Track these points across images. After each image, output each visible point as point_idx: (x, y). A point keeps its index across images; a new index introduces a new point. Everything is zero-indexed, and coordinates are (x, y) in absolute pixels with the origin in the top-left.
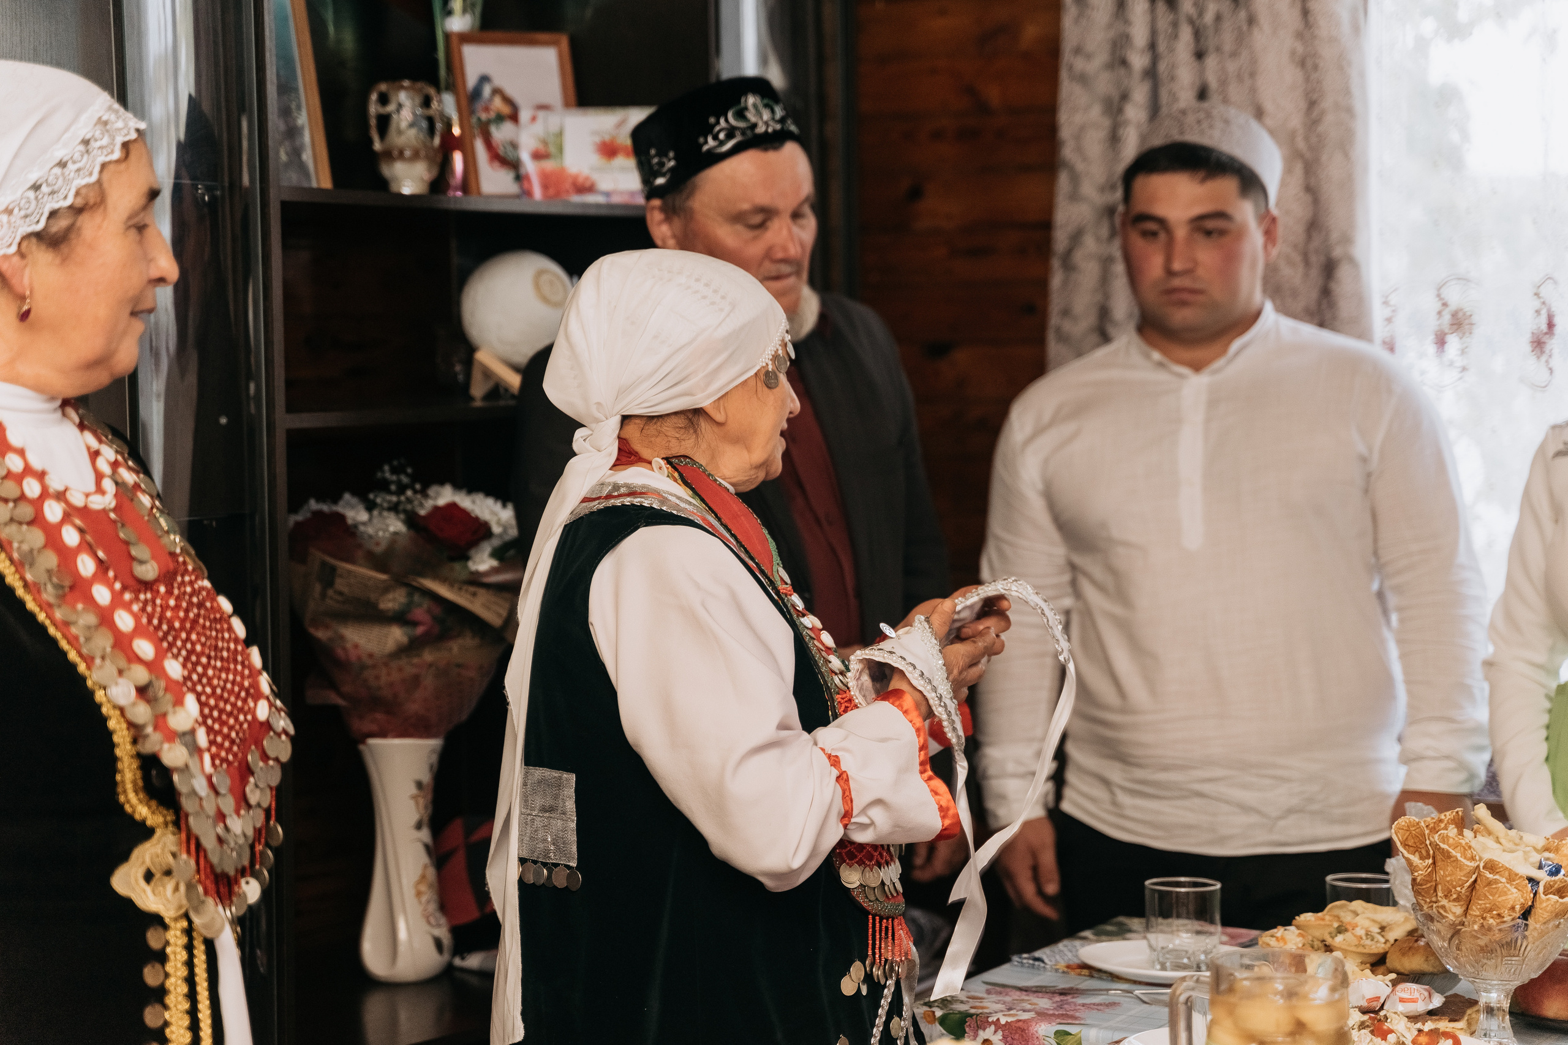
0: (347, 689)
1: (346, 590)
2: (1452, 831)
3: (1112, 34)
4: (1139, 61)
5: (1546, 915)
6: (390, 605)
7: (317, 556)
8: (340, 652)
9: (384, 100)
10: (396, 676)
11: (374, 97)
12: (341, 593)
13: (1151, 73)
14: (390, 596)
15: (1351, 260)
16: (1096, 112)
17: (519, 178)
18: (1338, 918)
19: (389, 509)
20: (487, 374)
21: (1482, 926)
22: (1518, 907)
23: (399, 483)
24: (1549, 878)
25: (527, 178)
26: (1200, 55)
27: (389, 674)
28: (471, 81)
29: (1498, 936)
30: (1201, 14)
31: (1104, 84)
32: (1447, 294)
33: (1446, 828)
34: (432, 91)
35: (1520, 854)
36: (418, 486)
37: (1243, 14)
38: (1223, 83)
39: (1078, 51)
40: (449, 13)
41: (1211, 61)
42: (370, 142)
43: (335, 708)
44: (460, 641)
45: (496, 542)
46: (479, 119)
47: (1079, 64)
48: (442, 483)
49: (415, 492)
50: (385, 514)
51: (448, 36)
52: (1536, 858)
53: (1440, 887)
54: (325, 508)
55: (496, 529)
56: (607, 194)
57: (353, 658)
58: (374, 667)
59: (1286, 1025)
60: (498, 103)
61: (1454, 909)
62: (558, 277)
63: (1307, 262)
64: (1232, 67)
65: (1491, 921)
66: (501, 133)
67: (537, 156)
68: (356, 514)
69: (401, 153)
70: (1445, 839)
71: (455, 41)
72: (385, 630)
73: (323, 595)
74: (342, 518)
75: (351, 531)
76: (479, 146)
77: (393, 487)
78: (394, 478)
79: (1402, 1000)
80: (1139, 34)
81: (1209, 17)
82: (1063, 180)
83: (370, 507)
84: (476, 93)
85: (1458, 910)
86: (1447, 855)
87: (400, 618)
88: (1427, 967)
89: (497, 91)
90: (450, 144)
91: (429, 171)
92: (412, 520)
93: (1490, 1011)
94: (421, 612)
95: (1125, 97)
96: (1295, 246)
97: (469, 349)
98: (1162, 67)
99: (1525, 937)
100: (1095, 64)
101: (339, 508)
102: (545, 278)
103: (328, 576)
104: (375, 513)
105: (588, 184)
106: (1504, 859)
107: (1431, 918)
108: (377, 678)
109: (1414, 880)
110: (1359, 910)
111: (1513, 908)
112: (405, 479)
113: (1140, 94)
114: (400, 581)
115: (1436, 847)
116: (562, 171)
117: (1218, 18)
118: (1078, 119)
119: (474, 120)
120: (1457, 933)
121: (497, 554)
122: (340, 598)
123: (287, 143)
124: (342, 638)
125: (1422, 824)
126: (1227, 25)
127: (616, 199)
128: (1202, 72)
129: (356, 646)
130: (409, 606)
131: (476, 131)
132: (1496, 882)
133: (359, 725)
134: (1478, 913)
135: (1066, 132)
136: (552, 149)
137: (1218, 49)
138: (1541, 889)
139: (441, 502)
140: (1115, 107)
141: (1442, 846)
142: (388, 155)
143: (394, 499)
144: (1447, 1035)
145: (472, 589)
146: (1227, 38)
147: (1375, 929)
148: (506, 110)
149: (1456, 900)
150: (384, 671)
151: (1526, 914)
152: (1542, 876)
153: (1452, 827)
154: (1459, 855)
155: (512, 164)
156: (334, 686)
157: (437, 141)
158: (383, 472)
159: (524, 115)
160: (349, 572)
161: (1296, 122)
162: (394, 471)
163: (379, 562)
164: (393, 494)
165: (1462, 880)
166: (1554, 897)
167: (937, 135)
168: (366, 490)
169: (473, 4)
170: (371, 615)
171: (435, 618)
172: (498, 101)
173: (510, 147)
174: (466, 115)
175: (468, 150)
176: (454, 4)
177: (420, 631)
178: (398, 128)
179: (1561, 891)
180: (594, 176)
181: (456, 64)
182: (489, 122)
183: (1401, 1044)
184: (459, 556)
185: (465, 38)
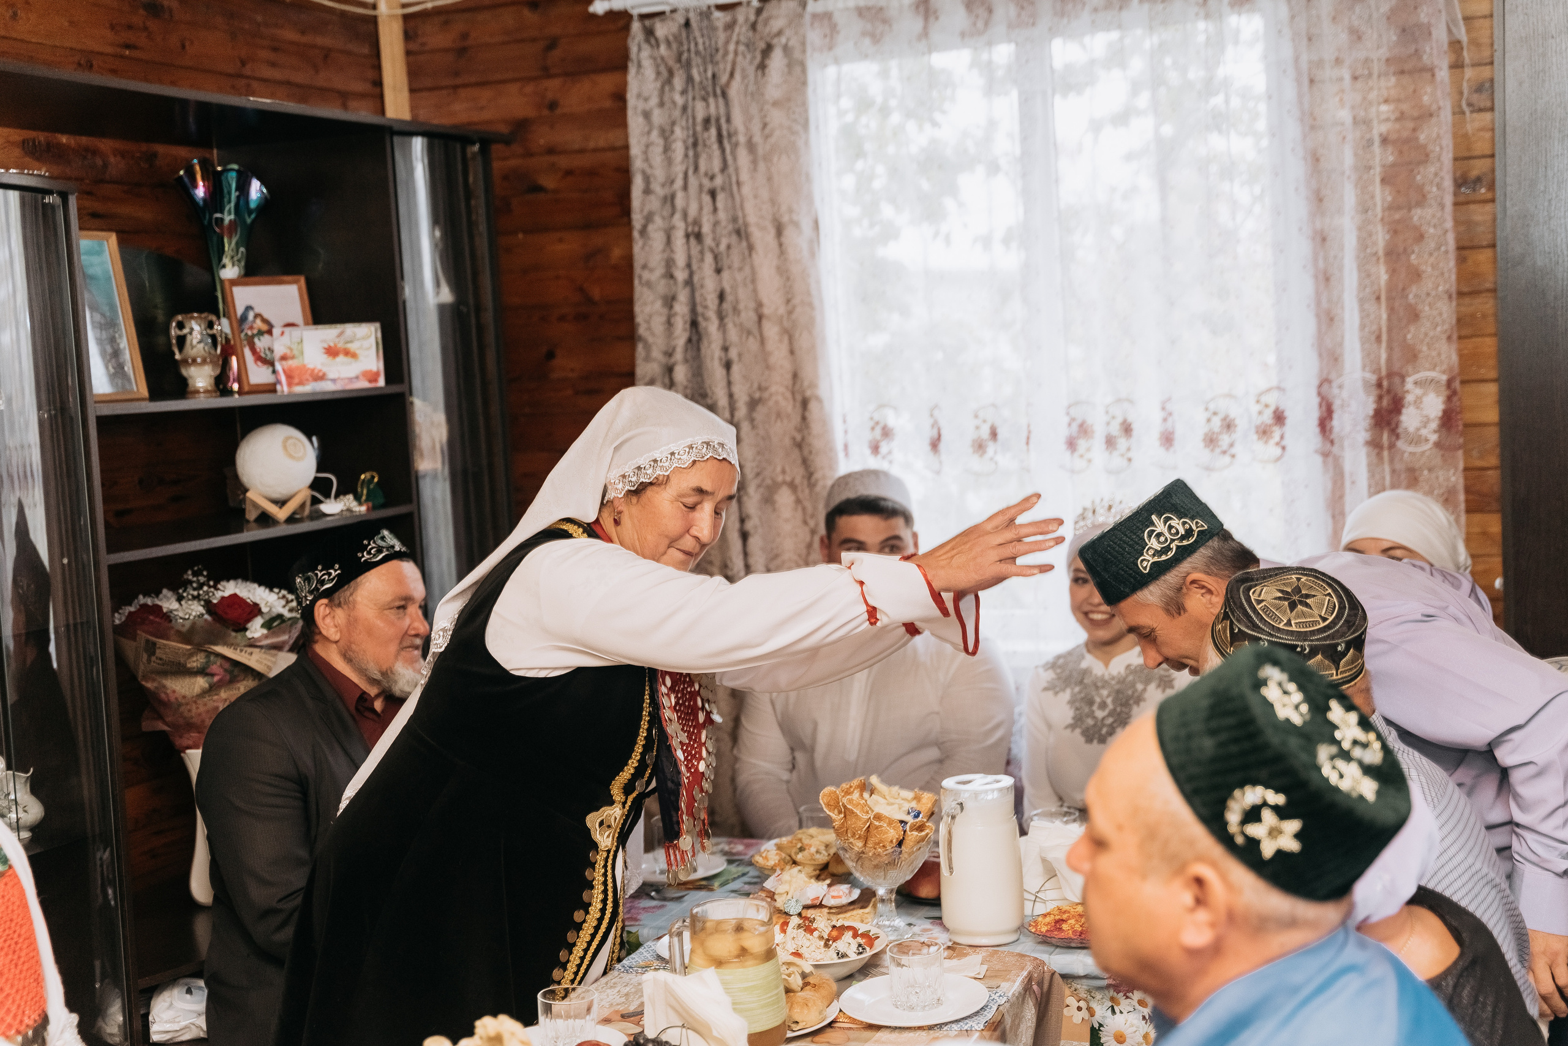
0: (169, 719)
1: (164, 657)
2: (856, 795)
3: (665, 255)
4: (681, 275)
5: (911, 844)
6: (195, 664)
7: (143, 636)
8: (163, 696)
9: (181, 326)
10: (202, 709)
11: (174, 324)
12: (161, 659)
13: (689, 282)
14: (195, 659)
15: (819, 400)
16: (658, 304)
17: (274, 372)
18: (800, 840)
19: (193, 599)
20: (255, 505)
21: (875, 853)
22: (895, 840)
23: (198, 582)
24: (912, 821)
25: (279, 373)
26: (718, 271)
27: (197, 708)
28: (240, 311)
29: (884, 858)
30: (718, 245)
31: (662, 287)
32: (877, 416)
33: (853, 793)
34: (213, 318)
35: (896, 806)
36: (211, 583)
38: (734, 288)
39: (645, 267)
40: (224, 266)
41: (726, 274)
42: (174, 354)
43: (164, 732)
44: (245, 682)
45: (267, 617)
46: (246, 334)
47: (646, 275)
48: (229, 579)
49: (210, 587)
50: (190, 602)
51: (222, 281)
52: (907, 806)
53: (849, 831)
54: (149, 601)
55: (265, 610)
56: (334, 381)
57: (172, 699)
58: (187, 704)
60: (259, 323)
61: (858, 844)
62: (299, 440)
63: (794, 399)
64: (739, 277)
65: (880, 850)
66: (261, 343)
67: (285, 358)
68: (168, 603)
69: (194, 361)
70: (850, 801)
71: (227, 285)
72: (193, 680)
73: (149, 661)
74: (160, 608)
75: (167, 617)
76: (247, 352)
77: (195, 585)
78: (195, 579)
79: (833, 897)
80: (680, 259)
81: (723, 247)
82: (640, 349)
83: (180, 598)
84: (244, 318)
85: (861, 844)
86: (853, 812)
87: (202, 672)
89: (257, 316)
90: (228, 350)
91: (213, 370)
92: (208, 605)
93: (883, 902)
94: (216, 668)
95: (674, 298)
96: (787, 387)
98: (696, 279)
99: (900, 858)
100: (655, 275)
101: (159, 601)
102: (290, 441)
103: (151, 648)
104: (183, 602)
105: (321, 374)
106: (887, 810)
107: (845, 849)
108: (190, 711)
109: (835, 827)
110: (814, 834)
111: (892, 841)
112: (202, 579)
113: (683, 296)
114: (199, 648)
115: (845, 808)
116: (304, 366)
117: (729, 247)
118: (648, 309)
119: (242, 335)
120: (860, 858)
121: (267, 625)
122: (158, 661)
123: (113, 360)
124: (164, 687)
126: (735, 251)
128: (720, 281)
129: (174, 692)
130: (208, 663)
131: (245, 342)
132: (881, 826)
133: (179, 742)
134: (872, 846)
135: (640, 319)
136: (296, 352)
137: (730, 267)
138: (908, 828)
139: (227, 594)
140: (669, 301)
141: (848, 806)
142: (185, 362)
143: (195, 592)
144: (849, 928)
145: (250, 650)
146: (736, 259)
147: (822, 848)
148: (265, 327)
149: (859, 838)
150: (194, 706)
151: (900, 844)
152: (910, 819)
153: (856, 793)
154: (858, 812)
155: (268, 364)
156: (161, 717)
157: (219, 351)
158: (187, 575)
159: (276, 331)
160: (165, 645)
161: (782, 310)
162: (195, 574)
163: (186, 637)
164: (195, 589)
165: (861, 827)
166: (915, 833)
167: (562, 318)
168: (178, 586)
169: (239, 261)
170: (181, 671)
171: (226, 670)
172: (258, 322)
173: (267, 352)
174: (236, 332)
175: (240, 356)
176: (226, 260)
177: (216, 679)
178: (191, 344)
179: (920, 828)
180: (325, 369)
181: (229, 299)
182: (253, 336)
183: (821, 938)
184: (242, 628)
185: (235, 282)
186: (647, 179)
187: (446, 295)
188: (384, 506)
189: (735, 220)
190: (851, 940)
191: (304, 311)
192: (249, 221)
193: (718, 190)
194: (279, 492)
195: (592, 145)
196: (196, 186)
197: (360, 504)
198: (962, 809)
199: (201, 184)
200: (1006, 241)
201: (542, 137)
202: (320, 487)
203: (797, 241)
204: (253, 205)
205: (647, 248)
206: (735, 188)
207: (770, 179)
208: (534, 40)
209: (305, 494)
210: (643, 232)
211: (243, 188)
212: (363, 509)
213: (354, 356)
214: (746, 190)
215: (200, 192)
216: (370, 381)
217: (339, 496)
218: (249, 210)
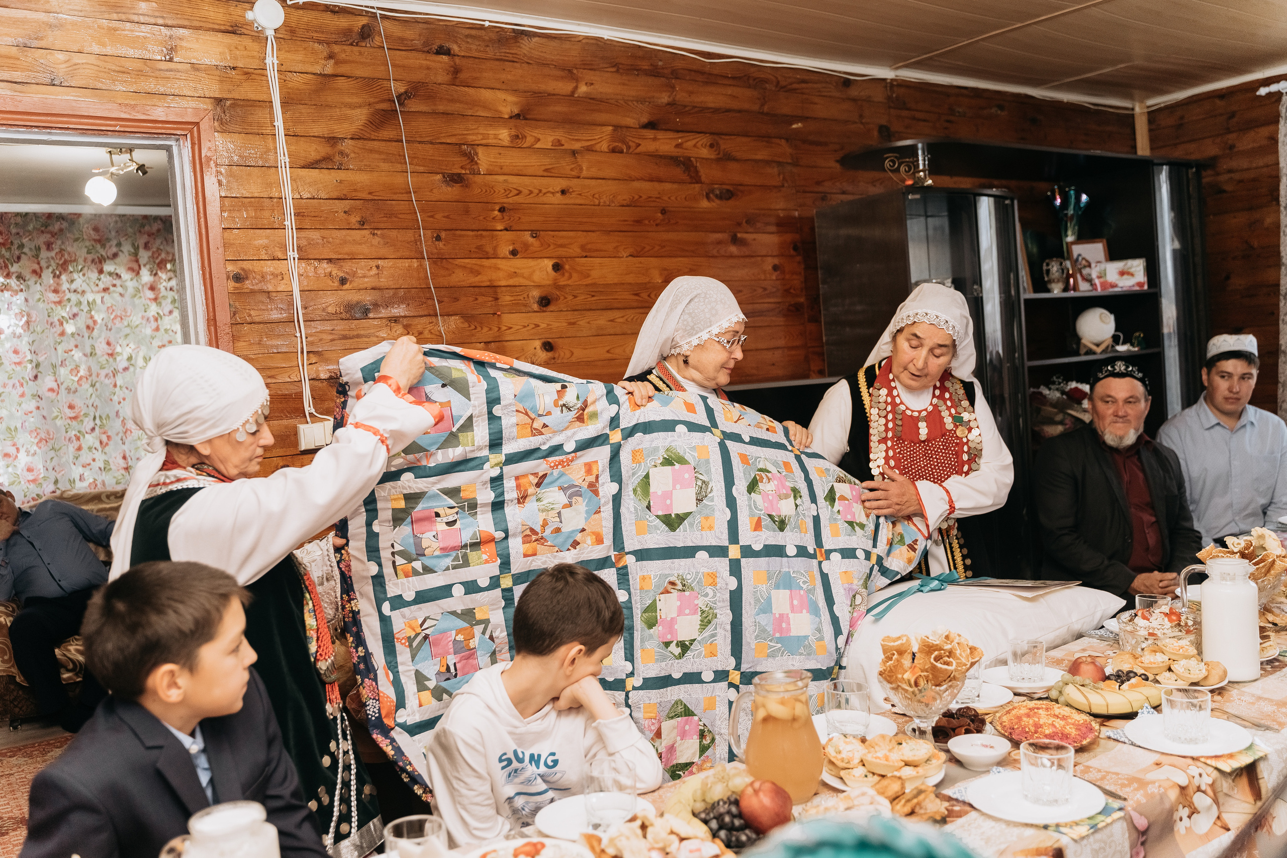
1: (1045, 415)
6: (1058, 419)
9: (1048, 265)
11: (1045, 264)
12: (1043, 417)
14: (1058, 416)
17: (1092, 285)
19: (1056, 390)
20: (1085, 346)
23: (1058, 381)
25: (1095, 285)
28: (1075, 256)
34: (1063, 261)
36: (1064, 382)
40: (1067, 236)
42: (1045, 279)
46: (1078, 268)
48: (1072, 381)
49: (1064, 384)
51: (1067, 243)
54: (1035, 390)
56: (1122, 287)
60: (1084, 262)
62: (1108, 316)
66: (1085, 271)
67: (1099, 277)
68: (1046, 392)
69: (1054, 280)
71: (1069, 244)
72: (1057, 427)
73: (1038, 417)
74: (1041, 393)
75: (1045, 397)
76: (1079, 276)
77: (1056, 383)
83: (1050, 389)
84: (1077, 260)
87: (1061, 423)
89: (1083, 259)
90: (1069, 276)
91: (1063, 286)
92: (1063, 393)
94: (1068, 421)
97: (1078, 339)
101: (1040, 390)
102: (1103, 316)
103: (1038, 411)
104: (1051, 391)
105: (1115, 284)
112: (1060, 380)
114: (1060, 411)
116: (1106, 281)
119: (1076, 268)
122: (1041, 417)
124: (1044, 429)
127: (1125, 289)
129: (1047, 432)
130: (1064, 418)
131: (1077, 272)
136: (1102, 275)
139: (1072, 386)
142: (1050, 282)
143: (1057, 386)
148: (1086, 264)
155: (1089, 280)
157: (1065, 276)
158: (1053, 379)
159: (1093, 265)
160: (1045, 409)
162: (1056, 378)
163: (1054, 406)
167: (1235, 258)
168: (1048, 384)
169: (1074, 233)
170: (1052, 422)
171: (1072, 422)
173: (1088, 276)
174: (1074, 267)
175: (1075, 278)
176: (1069, 232)
178: (1052, 273)
180: (1117, 282)
181: (1071, 251)
182: (1082, 268)
184: (1080, 403)
185: (1073, 243)
187: (1177, 245)
188: (1145, 349)
191: (1105, 255)
192: (1080, 213)
194: (1098, 338)
195: (1254, 165)
196: (1055, 199)
197: (1133, 347)
199: (1058, 197)
201: (1225, 165)
202: (1116, 339)
204: (1082, 205)
208: (1221, 115)
209: (1110, 342)
211: (1078, 199)
212: (1136, 349)
213: (1132, 275)
215: (1058, 201)
216: (1140, 287)
217: (1124, 343)
218: (1080, 208)
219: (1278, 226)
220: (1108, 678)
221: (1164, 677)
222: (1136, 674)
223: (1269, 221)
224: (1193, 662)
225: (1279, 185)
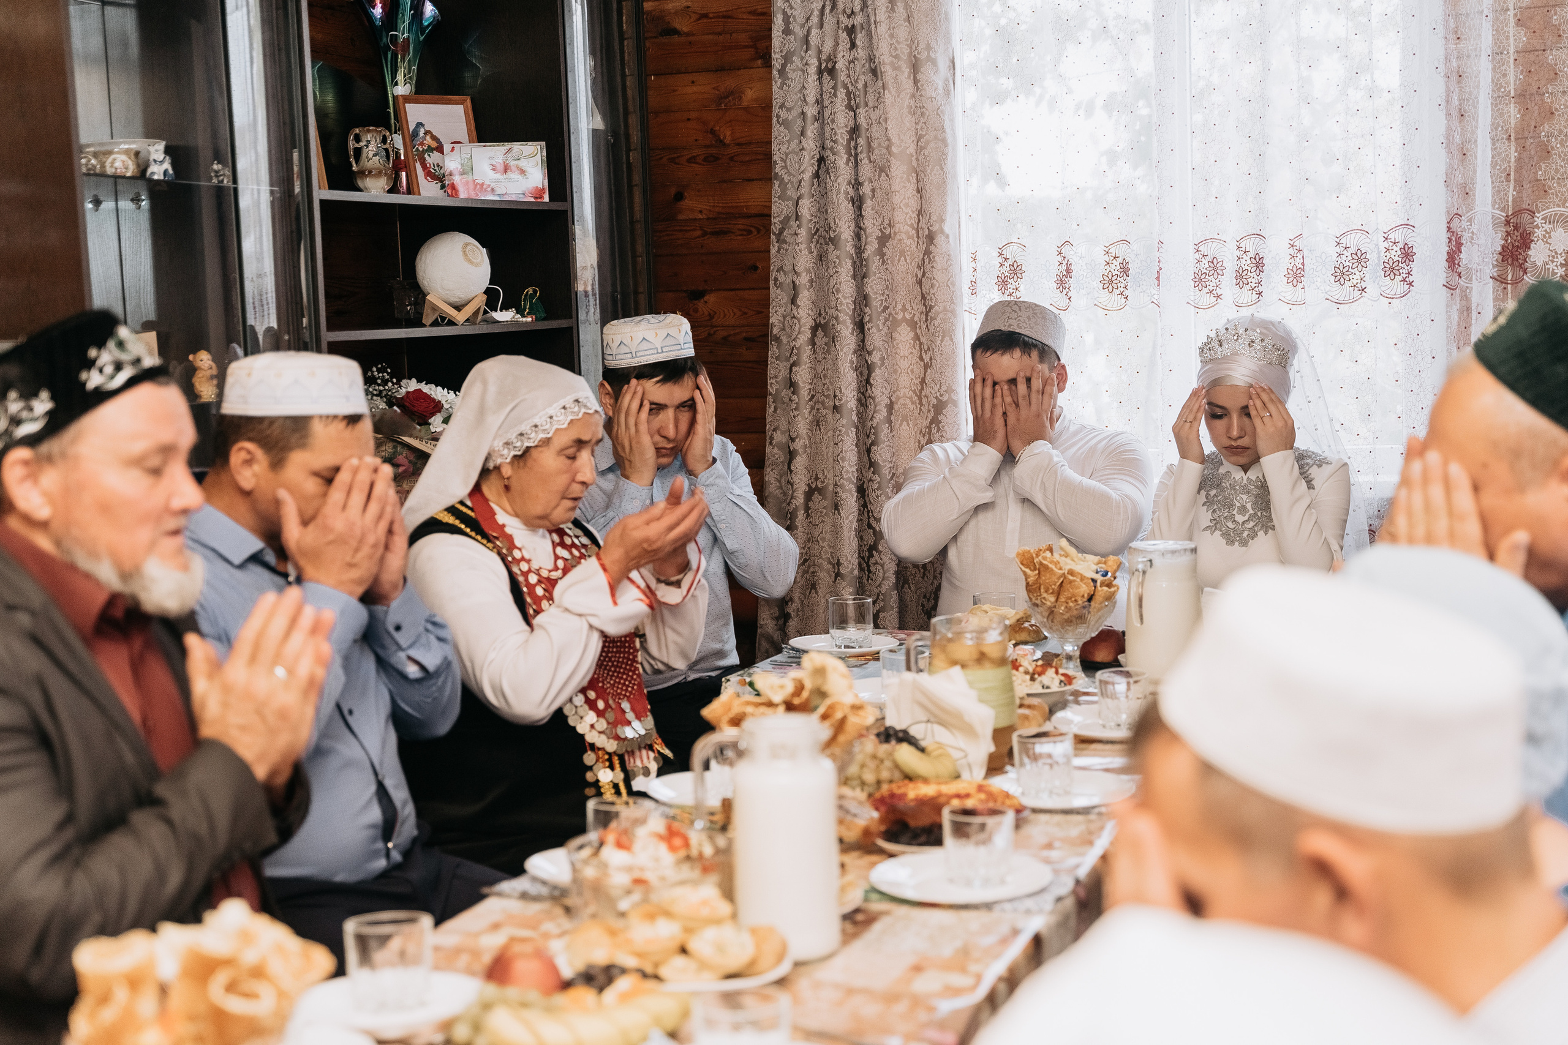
2: (1048, 554)
4: (811, 111)
5: (1101, 599)
9: (358, 139)
11: (352, 137)
14: (384, 448)
17: (443, 187)
19: (376, 395)
20: (435, 308)
21: (1066, 607)
22: (1086, 595)
23: (383, 379)
24: (1102, 578)
25: (453, 187)
28: (412, 128)
29: (1075, 613)
30: (852, 83)
32: (1006, 252)
33: (1044, 552)
34: (388, 133)
35: (1085, 566)
36: (395, 380)
37: (880, 83)
38: (868, 125)
40: (396, 84)
42: (352, 166)
46: (417, 150)
47: (783, 114)
48: (409, 378)
49: (393, 384)
50: (375, 398)
51: (396, 98)
52: (1095, 567)
53: (1042, 587)
55: (446, 406)
56: (502, 195)
59: (975, 656)
60: (429, 140)
61: (1050, 599)
62: (477, 248)
64: (874, 116)
65: (1071, 604)
66: (432, 159)
67: (463, 173)
69: (370, 172)
70: (1045, 558)
71: (401, 101)
76: (418, 166)
77: (379, 381)
78: (381, 375)
80: (812, 95)
81: (860, 85)
82: (776, 187)
85: (1052, 599)
86: (1046, 568)
88: (1029, 639)
89: (427, 132)
90: (398, 166)
91: (387, 184)
92: (392, 401)
93: (1069, 658)
94: (403, 458)
97: (419, 294)
98: (828, 115)
99: (1089, 612)
100: (793, 114)
102: (469, 247)
105: (491, 189)
106: (1078, 568)
107: (1037, 605)
109: (1027, 584)
110: (988, 609)
111: (1083, 596)
112: (387, 377)
113: (813, 132)
114: (389, 438)
115: (1041, 563)
116: (476, 180)
117: (866, 86)
118: (783, 148)
119: (414, 151)
120: (1052, 612)
125: (1032, 551)
126: (870, 90)
127: (507, 198)
130: (395, 453)
131: (416, 158)
132: (1074, 581)
134: (1063, 600)
135: (777, 157)
136: (468, 170)
137: (866, 105)
138: (1098, 584)
139: (411, 389)
141: (1044, 562)
142: (362, 173)
143: (381, 388)
146: (871, 99)
148: (434, 144)
149: (1052, 593)
151: (1090, 599)
152: (1099, 578)
153: (1048, 552)
154: (1053, 567)
155: (439, 177)
157: (390, 165)
158: (373, 372)
159: (447, 148)
161: (912, 149)
162: (379, 371)
164: (379, 385)
165: (1055, 582)
166: (1106, 589)
167: (692, 160)
169: (410, 78)
171: (410, 462)
172: (428, 138)
173: (436, 168)
174: (409, 147)
175: (412, 169)
176: (400, 77)
177: (401, 469)
178: (367, 157)
179: (1109, 585)
180: (495, 183)
181: (403, 115)
182: (424, 152)
183: (1027, 673)
184: (425, 423)
185: (407, 99)
186: (787, 19)
187: (599, 124)
188: (545, 319)
189: (871, 59)
190: (1054, 675)
191: (469, 130)
192: (422, 38)
193: (858, 28)
194: (458, 296)
196: (373, 6)
197: (523, 316)
198: (1151, 566)
200: (1108, 106)
202: (491, 298)
203: (935, 77)
204: (426, 24)
205: (785, 87)
206: (873, 26)
207: (908, 19)
209: (480, 302)
210: (782, 72)
211: (417, 8)
212: (529, 319)
213: (521, 172)
214: (882, 29)
216: (535, 198)
217: (505, 307)
218: (422, 29)
219: (766, 106)
220: (566, 985)
221: (675, 968)
222: (623, 971)
223: (750, 95)
224: (727, 932)
225: (770, 29)
